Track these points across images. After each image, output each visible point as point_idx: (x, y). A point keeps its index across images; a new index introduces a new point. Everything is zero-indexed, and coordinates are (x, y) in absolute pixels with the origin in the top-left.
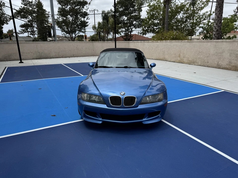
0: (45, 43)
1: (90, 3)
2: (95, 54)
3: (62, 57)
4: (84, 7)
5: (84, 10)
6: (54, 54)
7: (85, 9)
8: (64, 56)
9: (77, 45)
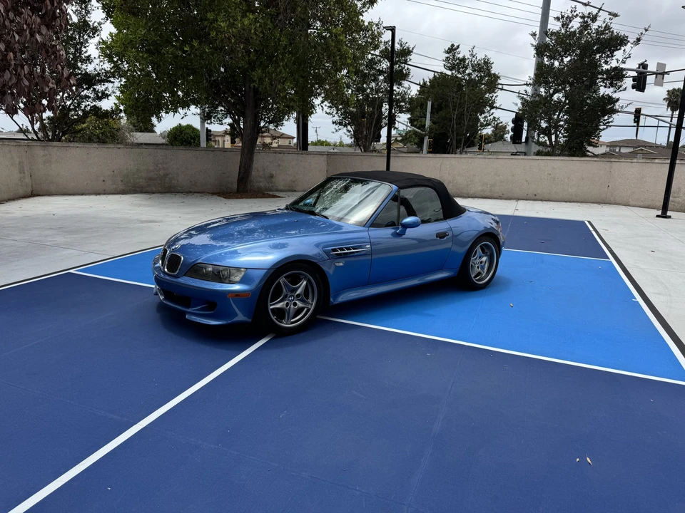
0: (462, 160)
1: (639, 40)
2: (612, 200)
3: (500, 198)
4: (615, 53)
5: (614, 64)
6: (480, 188)
7: (618, 60)
8: (504, 197)
9: (554, 168)
